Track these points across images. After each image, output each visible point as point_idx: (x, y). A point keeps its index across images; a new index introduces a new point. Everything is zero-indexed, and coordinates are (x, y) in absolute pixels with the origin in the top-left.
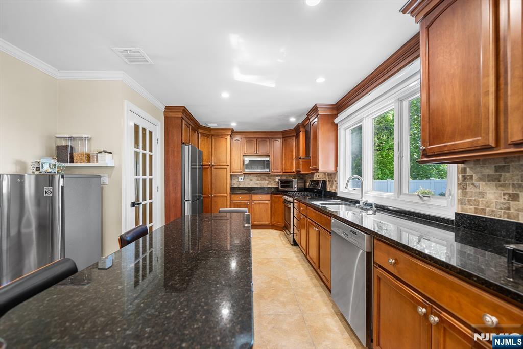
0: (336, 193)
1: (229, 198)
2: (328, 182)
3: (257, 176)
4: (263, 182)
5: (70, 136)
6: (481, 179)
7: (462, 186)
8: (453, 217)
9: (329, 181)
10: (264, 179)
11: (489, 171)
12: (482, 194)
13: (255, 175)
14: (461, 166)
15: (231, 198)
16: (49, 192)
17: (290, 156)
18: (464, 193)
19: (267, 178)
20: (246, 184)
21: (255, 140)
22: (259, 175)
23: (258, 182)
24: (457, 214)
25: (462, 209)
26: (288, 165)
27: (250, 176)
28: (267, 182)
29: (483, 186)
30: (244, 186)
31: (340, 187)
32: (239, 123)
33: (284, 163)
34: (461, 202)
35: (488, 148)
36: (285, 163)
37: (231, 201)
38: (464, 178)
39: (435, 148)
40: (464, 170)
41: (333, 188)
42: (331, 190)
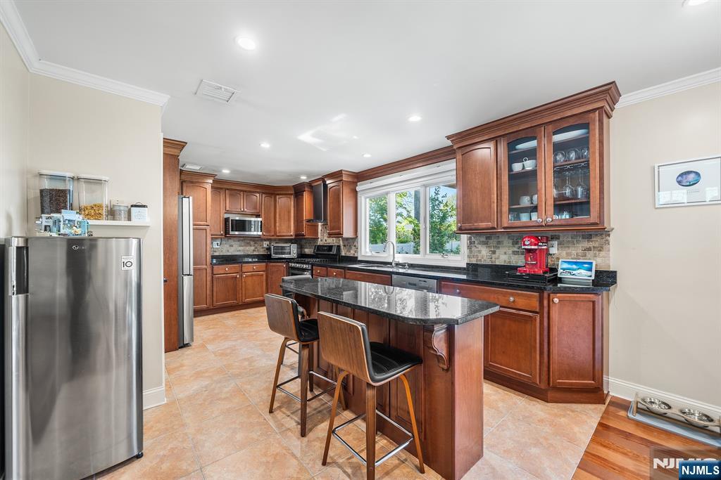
0: (357, 257)
1: (209, 271)
2: (342, 247)
3: (239, 241)
4: (247, 248)
5: (71, 175)
6: (479, 244)
7: (469, 247)
8: (465, 266)
9: (344, 246)
10: (249, 244)
11: (483, 239)
12: (480, 252)
13: (237, 239)
14: (469, 236)
15: (213, 270)
16: (129, 264)
17: (286, 217)
18: (471, 252)
19: (252, 243)
20: (224, 251)
21: (242, 193)
22: (242, 239)
23: (241, 248)
24: (467, 264)
25: (470, 261)
26: (283, 228)
27: (230, 240)
28: (253, 248)
29: (480, 247)
30: (221, 254)
31: (361, 250)
32: (233, 172)
33: (277, 224)
34: (469, 257)
35: (494, 228)
36: (280, 225)
37: (212, 273)
38: (471, 243)
39: (467, 225)
40: (470, 238)
41: (351, 253)
42: (348, 254)
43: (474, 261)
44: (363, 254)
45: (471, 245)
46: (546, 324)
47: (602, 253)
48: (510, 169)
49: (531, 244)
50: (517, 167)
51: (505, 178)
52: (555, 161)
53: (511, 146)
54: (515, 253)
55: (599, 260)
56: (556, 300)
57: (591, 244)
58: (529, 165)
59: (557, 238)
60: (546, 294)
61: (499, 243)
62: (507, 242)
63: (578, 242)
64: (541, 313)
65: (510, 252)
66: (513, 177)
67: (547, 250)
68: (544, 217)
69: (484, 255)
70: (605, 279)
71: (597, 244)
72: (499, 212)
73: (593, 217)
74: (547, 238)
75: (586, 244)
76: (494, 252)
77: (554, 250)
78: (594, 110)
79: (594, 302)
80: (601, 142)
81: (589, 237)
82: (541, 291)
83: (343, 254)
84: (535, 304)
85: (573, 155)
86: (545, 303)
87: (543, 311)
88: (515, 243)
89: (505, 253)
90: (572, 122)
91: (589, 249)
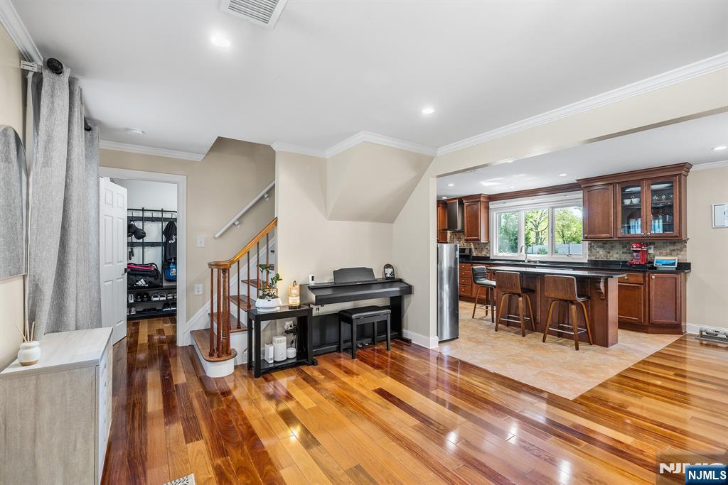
0: (489, 257)
6: (597, 247)
7: (590, 250)
8: (587, 262)
9: (476, 249)
11: (601, 244)
14: (590, 242)
24: (588, 260)
25: (591, 258)
31: (493, 252)
34: (589, 256)
35: (610, 238)
39: (591, 236)
40: (590, 244)
41: (484, 254)
42: (480, 255)
43: (593, 258)
44: (495, 254)
45: (591, 248)
46: (647, 290)
47: (682, 253)
48: (623, 203)
49: (637, 248)
50: (627, 202)
51: (620, 208)
52: (652, 200)
53: (623, 189)
54: (624, 253)
55: (680, 257)
56: (653, 277)
57: (675, 248)
58: (635, 201)
59: (653, 244)
60: (647, 275)
61: (612, 247)
62: (618, 246)
63: (667, 246)
64: (644, 284)
65: (621, 252)
66: (625, 208)
67: (647, 251)
68: (645, 232)
69: (601, 254)
70: (684, 267)
71: (679, 248)
72: (616, 228)
73: (675, 232)
74: (647, 244)
75: (672, 248)
76: (609, 253)
77: (651, 251)
78: (676, 175)
79: (676, 279)
80: (680, 192)
81: (674, 243)
82: (644, 272)
83: (474, 254)
84: (641, 280)
85: (663, 197)
86: (647, 279)
87: (646, 283)
88: (624, 247)
89: (617, 253)
90: (662, 180)
91: (674, 250)
